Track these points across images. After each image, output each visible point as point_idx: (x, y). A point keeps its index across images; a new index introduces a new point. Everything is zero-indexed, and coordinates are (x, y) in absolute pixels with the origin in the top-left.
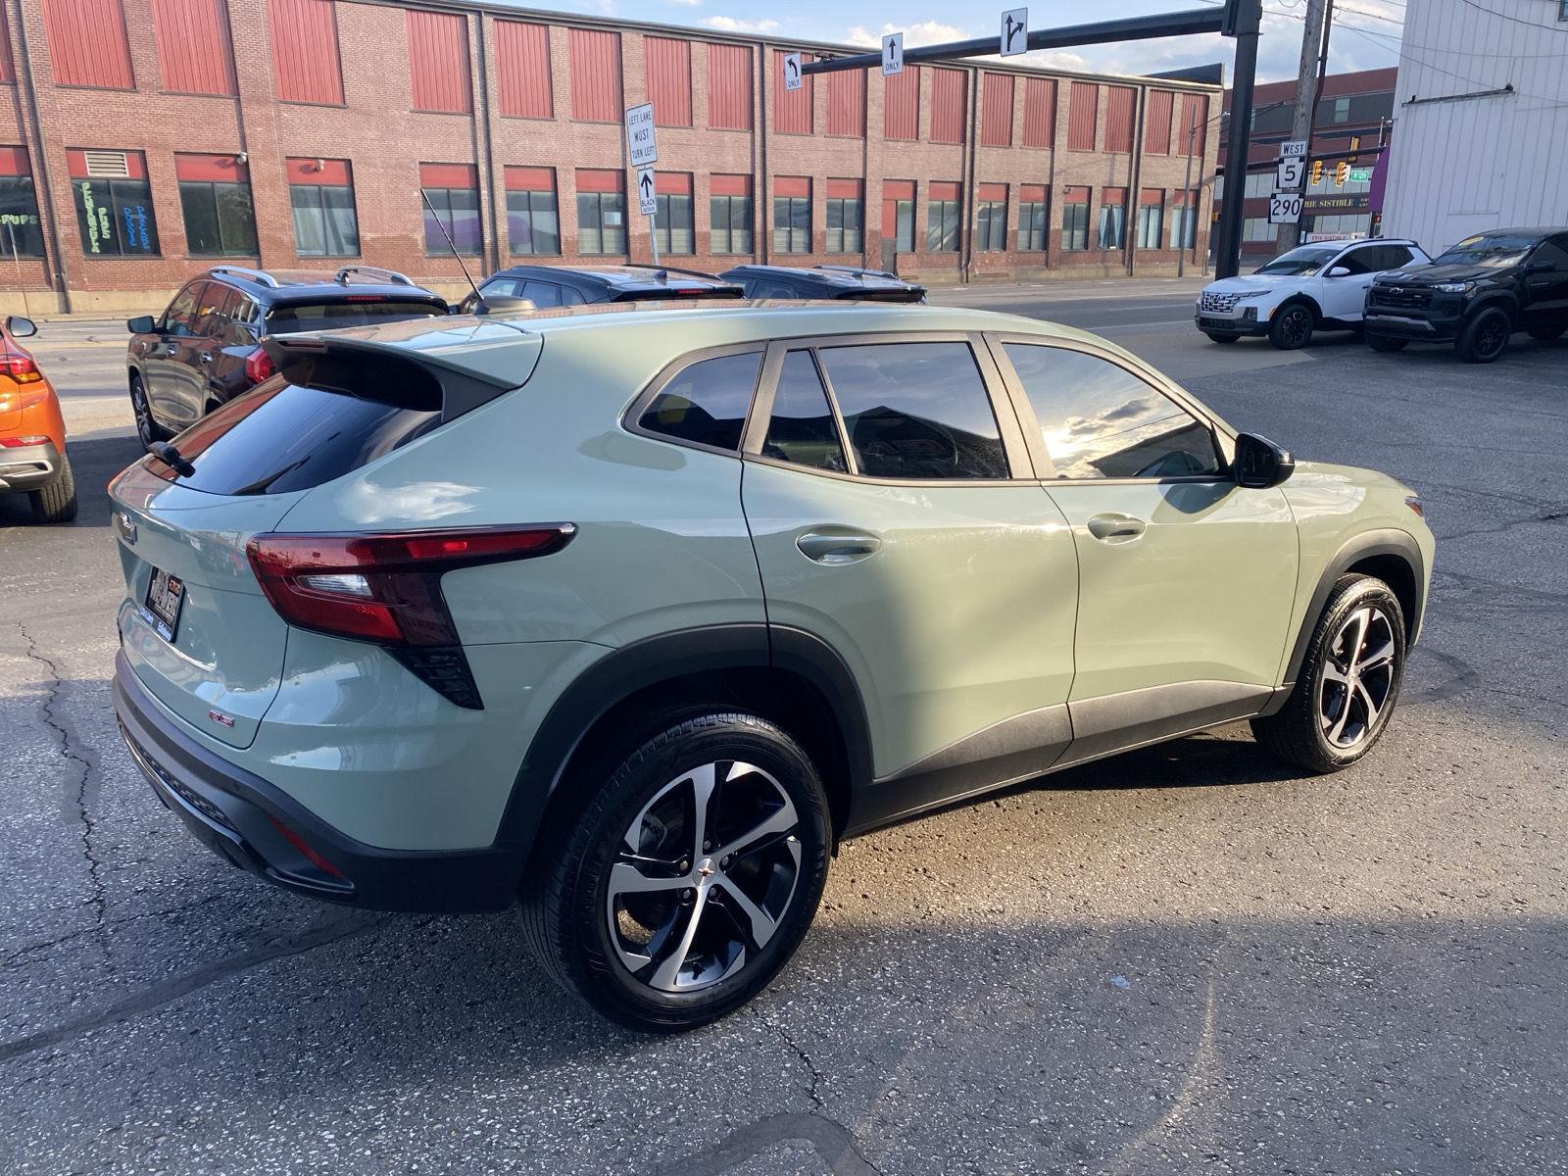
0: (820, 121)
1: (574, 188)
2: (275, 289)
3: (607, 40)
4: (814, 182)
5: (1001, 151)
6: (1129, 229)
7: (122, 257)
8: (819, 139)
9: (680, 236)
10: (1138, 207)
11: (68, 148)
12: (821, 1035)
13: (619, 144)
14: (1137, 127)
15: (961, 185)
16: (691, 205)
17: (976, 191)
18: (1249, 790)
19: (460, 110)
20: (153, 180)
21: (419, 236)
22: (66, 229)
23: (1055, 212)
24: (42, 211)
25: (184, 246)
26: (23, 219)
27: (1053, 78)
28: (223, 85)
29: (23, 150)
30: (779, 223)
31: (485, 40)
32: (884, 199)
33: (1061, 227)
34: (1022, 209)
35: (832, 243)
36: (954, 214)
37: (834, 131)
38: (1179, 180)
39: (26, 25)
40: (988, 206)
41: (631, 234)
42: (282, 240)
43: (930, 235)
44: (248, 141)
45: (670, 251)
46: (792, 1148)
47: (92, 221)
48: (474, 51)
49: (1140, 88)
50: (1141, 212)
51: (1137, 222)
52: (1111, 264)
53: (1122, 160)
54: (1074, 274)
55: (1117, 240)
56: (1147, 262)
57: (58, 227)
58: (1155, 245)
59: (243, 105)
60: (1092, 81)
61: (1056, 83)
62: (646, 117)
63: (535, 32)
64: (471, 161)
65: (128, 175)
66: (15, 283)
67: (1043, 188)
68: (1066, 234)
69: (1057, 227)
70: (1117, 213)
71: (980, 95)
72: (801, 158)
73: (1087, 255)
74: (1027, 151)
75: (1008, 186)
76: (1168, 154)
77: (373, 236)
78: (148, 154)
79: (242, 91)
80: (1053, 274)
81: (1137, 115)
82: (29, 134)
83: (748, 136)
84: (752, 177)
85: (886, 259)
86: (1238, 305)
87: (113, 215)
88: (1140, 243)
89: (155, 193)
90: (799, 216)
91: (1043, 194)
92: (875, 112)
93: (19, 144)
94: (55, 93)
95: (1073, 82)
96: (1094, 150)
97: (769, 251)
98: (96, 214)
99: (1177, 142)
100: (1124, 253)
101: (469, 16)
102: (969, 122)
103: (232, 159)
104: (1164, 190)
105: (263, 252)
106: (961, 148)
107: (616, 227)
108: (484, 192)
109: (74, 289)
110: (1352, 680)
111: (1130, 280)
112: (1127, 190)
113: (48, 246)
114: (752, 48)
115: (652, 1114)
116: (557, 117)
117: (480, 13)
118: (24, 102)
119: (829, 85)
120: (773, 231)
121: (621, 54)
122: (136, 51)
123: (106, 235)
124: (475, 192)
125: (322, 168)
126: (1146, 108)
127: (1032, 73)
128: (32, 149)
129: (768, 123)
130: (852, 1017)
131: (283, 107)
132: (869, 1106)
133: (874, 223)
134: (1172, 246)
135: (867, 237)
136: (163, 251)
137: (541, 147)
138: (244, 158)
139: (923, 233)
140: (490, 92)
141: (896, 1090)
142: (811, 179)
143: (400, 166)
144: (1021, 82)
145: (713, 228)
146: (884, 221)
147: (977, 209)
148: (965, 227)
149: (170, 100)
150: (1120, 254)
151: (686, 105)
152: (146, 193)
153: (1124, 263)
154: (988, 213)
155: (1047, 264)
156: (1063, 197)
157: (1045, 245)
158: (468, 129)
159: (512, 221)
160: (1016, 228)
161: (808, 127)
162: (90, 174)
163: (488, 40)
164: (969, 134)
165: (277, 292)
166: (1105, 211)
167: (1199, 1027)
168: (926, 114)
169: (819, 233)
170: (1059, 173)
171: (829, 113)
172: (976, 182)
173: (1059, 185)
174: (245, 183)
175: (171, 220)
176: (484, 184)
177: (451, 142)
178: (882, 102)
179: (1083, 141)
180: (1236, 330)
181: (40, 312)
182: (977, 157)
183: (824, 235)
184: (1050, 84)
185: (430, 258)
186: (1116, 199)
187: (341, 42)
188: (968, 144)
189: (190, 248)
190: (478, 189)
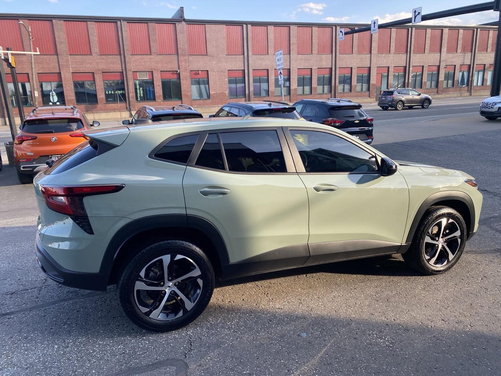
0: (355, 49)
1: (274, 75)
2: (154, 112)
3: (286, 29)
4: (353, 69)
5: (420, 55)
6: (470, 79)
7: (146, 101)
8: (355, 55)
9: (307, 89)
10: (474, 71)
11: (133, 72)
12: (200, 339)
13: (288, 61)
14: (474, 43)
15: (405, 67)
16: (311, 79)
17: (411, 69)
18: (396, 279)
19: (240, 54)
20: (154, 79)
21: (227, 92)
22: (132, 94)
23: (441, 74)
24: (126, 89)
25: (162, 98)
26: (121, 92)
27: (441, 28)
28: (174, 51)
29: (122, 73)
30: (340, 82)
31: (248, 32)
32: (377, 73)
33: (443, 80)
34: (428, 74)
35: (358, 88)
36: (403, 77)
37: (360, 52)
38: (492, 61)
39: (124, 38)
40: (416, 74)
41: (291, 88)
42: (188, 95)
43: (394, 85)
44: (180, 67)
45: (304, 93)
46: (169, 368)
47: (138, 91)
48: (245, 36)
49: (476, 29)
50: (475, 73)
51: (473, 76)
52: (463, 92)
53: (468, 55)
54: (448, 96)
55: (465, 84)
56: (477, 90)
57: (130, 93)
58: (481, 84)
59: (179, 56)
60: (457, 28)
61: (442, 30)
62: (281, 54)
63: (263, 28)
64: (243, 69)
65: (148, 78)
66: (118, 110)
67: (436, 66)
68: (445, 82)
69: (442, 80)
70: (466, 74)
71: (413, 36)
72: (348, 61)
73: (453, 89)
74: (430, 54)
75: (423, 67)
76: (487, 52)
77: (214, 93)
78: (153, 72)
79: (179, 53)
80: (440, 96)
81: (475, 39)
82: (124, 69)
83: (331, 55)
84: (331, 68)
85: (377, 93)
86: (496, 106)
87: (144, 90)
88: (475, 84)
89: (155, 83)
90: (347, 80)
91: (436, 69)
92: (374, 45)
93: (121, 71)
94: (131, 57)
95: (449, 29)
96: (457, 52)
97: (337, 92)
98: (139, 89)
99: (491, 47)
100: (468, 88)
101: (244, 25)
102: (409, 46)
103: (175, 72)
104: (485, 65)
105: (183, 98)
106: (405, 55)
107: (287, 87)
108: (246, 78)
109: (133, 111)
110: (441, 243)
111: (470, 97)
112: (470, 65)
113: (127, 99)
114: (333, 27)
115: (139, 353)
116: (269, 54)
117: (247, 24)
118: (123, 60)
119: (359, 37)
120: (338, 86)
121: (290, 33)
122: (152, 44)
123: (142, 95)
124: (244, 78)
125: (200, 73)
126: (478, 36)
127: (433, 27)
128: (124, 72)
129: (337, 51)
130: (213, 334)
131: (190, 56)
132: (199, 360)
133: (373, 81)
134: (488, 84)
135: (371, 86)
136: (156, 99)
137: (264, 64)
138: (179, 71)
139: (391, 84)
140: (249, 48)
141: (210, 357)
142: (352, 68)
143: (222, 71)
144: (429, 31)
145: (318, 85)
146: (377, 80)
147: (411, 75)
148: (406, 81)
149: (160, 57)
150: (466, 88)
151: (310, 47)
152: (152, 83)
153: (468, 91)
154: (416, 76)
155: (437, 92)
156: (444, 70)
157: (437, 86)
158: (242, 59)
159: (254, 86)
160: (426, 81)
161: (351, 51)
162: (138, 79)
163: (249, 32)
164: (409, 50)
165: (154, 113)
166: (461, 73)
167: (319, 352)
168: (393, 44)
169: (354, 85)
170: (443, 61)
171: (358, 47)
172: (411, 66)
173: (443, 65)
174: (178, 79)
175: (159, 90)
176: (246, 76)
177: (237, 64)
178: (377, 41)
179: (453, 49)
180: (495, 115)
181: (124, 117)
182: (411, 57)
183: (355, 86)
184: (440, 31)
185: (230, 99)
186: (465, 69)
187: (207, 36)
188: (408, 53)
189: (163, 98)
190: (244, 77)
